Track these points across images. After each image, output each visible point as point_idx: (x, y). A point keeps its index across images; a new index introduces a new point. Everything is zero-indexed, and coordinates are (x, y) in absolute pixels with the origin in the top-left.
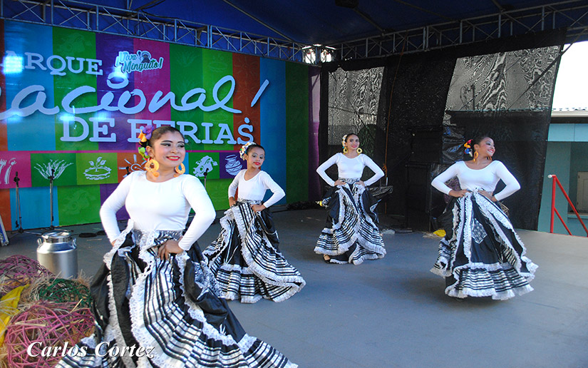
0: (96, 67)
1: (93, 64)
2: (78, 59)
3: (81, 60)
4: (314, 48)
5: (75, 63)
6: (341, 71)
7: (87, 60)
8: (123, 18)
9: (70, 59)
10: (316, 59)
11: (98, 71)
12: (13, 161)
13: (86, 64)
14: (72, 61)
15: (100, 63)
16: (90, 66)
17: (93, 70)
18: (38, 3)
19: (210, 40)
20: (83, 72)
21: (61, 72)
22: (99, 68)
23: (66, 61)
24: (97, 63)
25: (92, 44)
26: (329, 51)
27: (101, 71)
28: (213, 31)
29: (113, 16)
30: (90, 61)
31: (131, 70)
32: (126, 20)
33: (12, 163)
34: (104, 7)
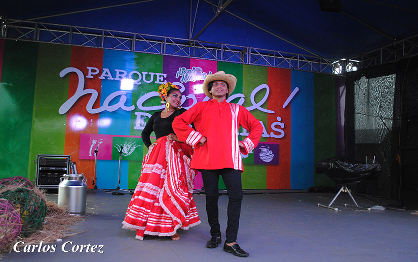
0: (162, 79)
1: (160, 76)
2: (150, 73)
3: (152, 74)
4: (341, 62)
5: (148, 77)
6: (364, 80)
7: (156, 74)
8: (187, 46)
9: (145, 73)
10: (343, 70)
11: (163, 81)
12: (101, 141)
13: (155, 76)
14: (146, 75)
15: (165, 76)
16: (158, 78)
17: (160, 81)
18: (129, 39)
19: (249, 58)
20: (153, 82)
21: (138, 82)
22: (164, 79)
23: (142, 75)
24: (163, 76)
25: (160, 63)
26: (355, 64)
27: (166, 81)
28: (251, 52)
29: (177, 45)
30: (158, 75)
31: (187, 81)
32: (188, 47)
33: (100, 143)
34: (170, 38)
